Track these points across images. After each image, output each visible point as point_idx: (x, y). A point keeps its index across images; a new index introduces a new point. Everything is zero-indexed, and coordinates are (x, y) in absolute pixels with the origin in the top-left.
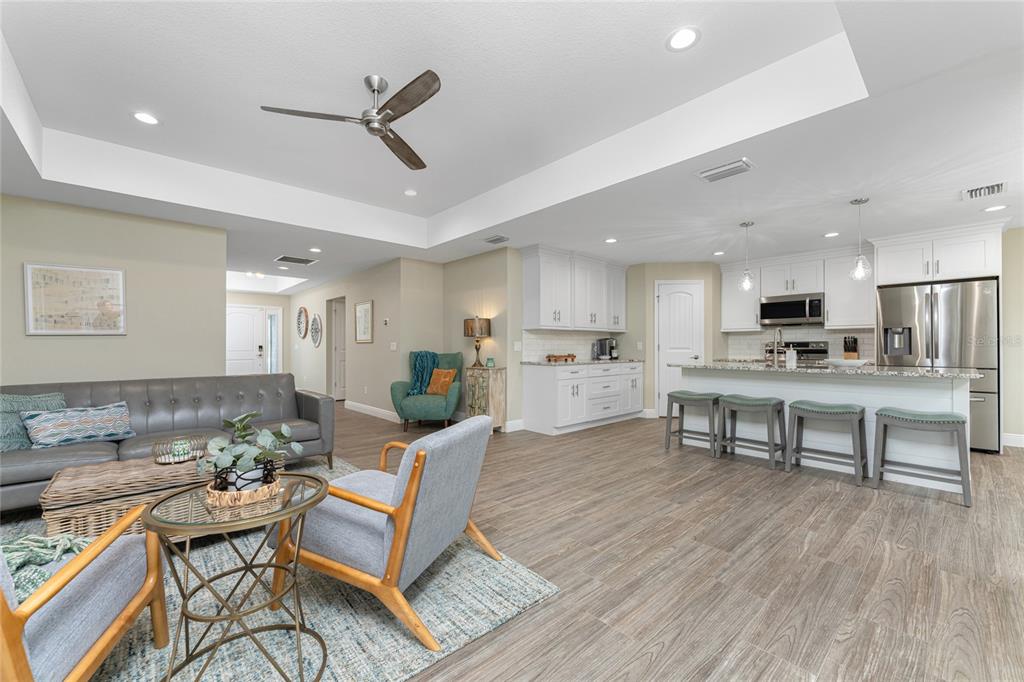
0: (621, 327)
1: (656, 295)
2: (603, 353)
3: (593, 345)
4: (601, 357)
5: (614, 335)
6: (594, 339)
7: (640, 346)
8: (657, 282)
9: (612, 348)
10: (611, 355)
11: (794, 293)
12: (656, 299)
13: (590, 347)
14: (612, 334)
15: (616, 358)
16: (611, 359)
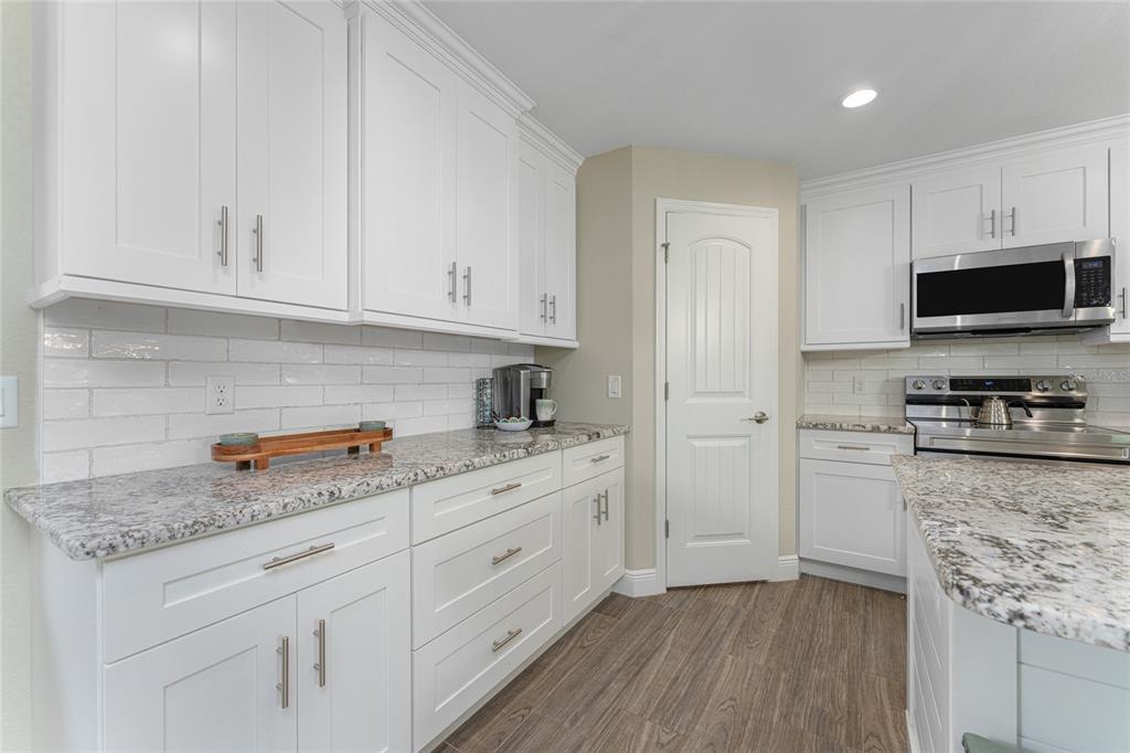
0: (561, 333)
1: (661, 240)
2: (511, 411)
3: (481, 384)
4: (501, 424)
5: (546, 354)
6: (486, 364)
7: (616, 386)
8: (662, 204)
9: (537, 393)
10: (533, 414)
11: (1011, 242)
12: (661, 253)
13: (472, 392)
14: (538, 349)
15: (550, 424)
16: (532, 426)
